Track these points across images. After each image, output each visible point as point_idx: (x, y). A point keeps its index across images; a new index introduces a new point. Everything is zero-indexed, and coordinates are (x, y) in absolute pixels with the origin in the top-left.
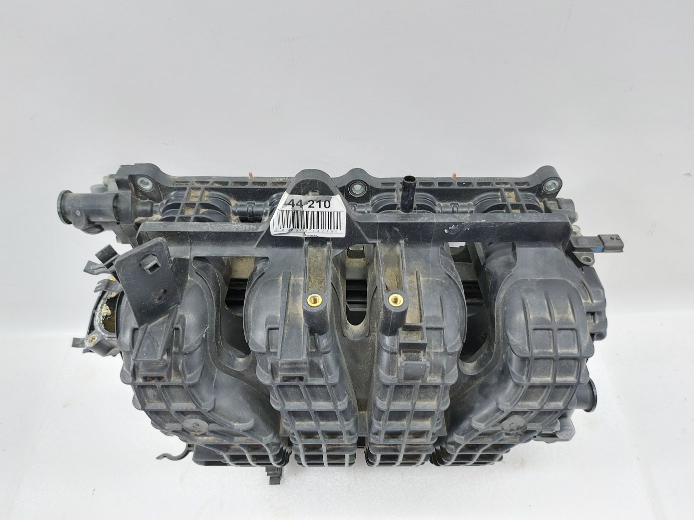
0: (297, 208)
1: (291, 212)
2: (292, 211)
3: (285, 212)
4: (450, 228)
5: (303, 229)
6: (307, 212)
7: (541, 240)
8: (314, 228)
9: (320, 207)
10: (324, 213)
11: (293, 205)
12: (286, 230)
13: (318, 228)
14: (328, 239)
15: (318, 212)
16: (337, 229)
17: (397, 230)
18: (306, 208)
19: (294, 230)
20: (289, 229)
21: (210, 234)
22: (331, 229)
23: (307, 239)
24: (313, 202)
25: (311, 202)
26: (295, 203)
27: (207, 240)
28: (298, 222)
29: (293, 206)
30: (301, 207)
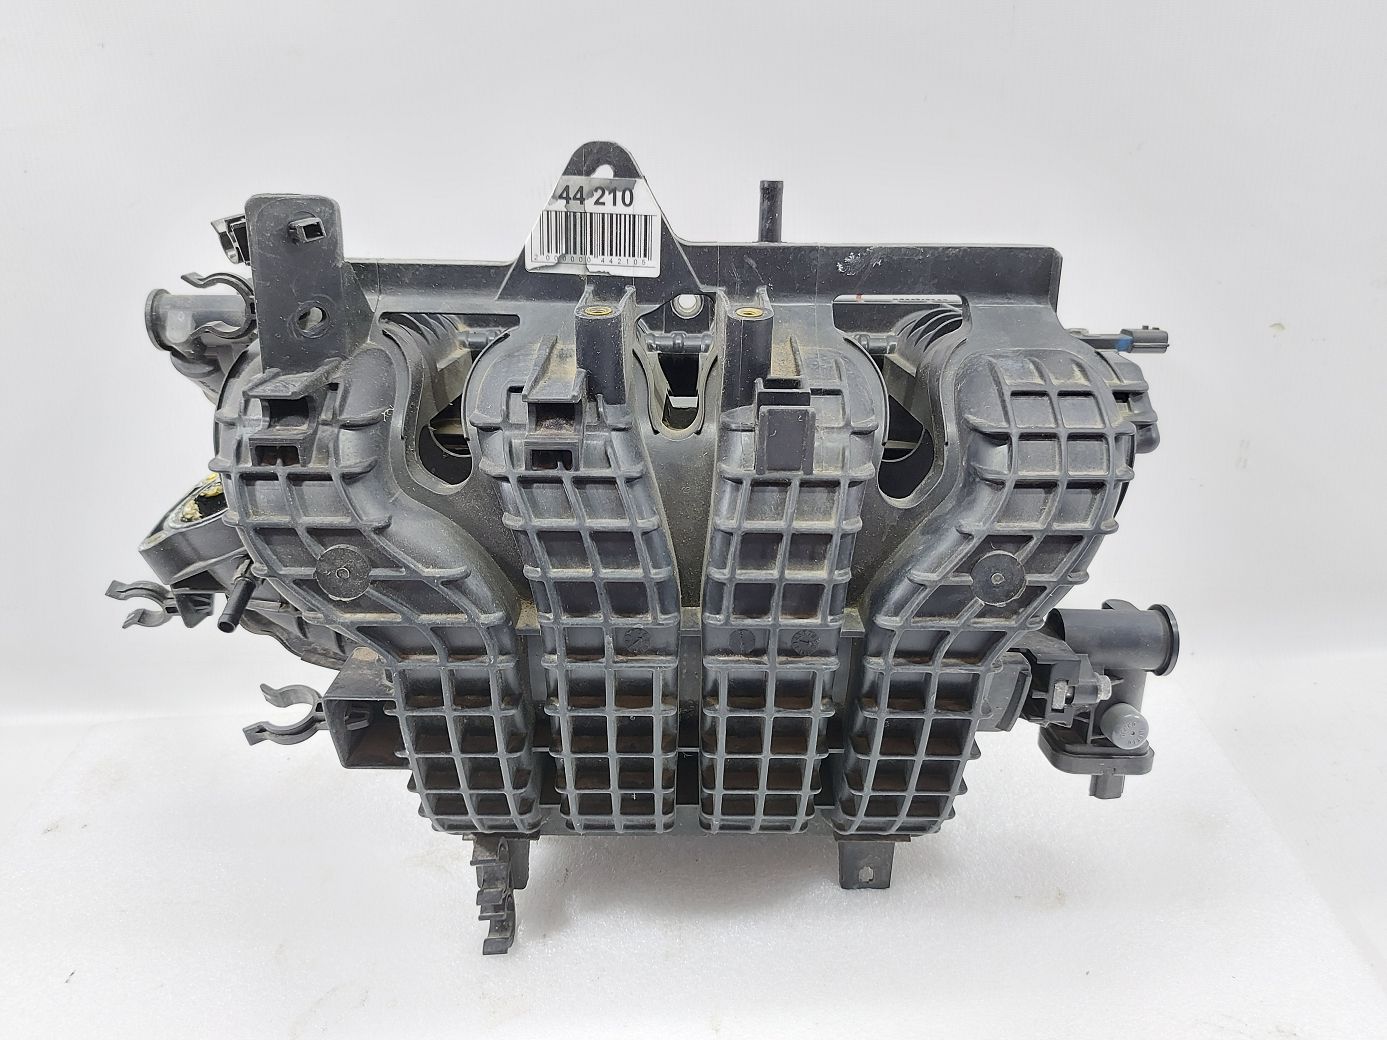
0: (575, 206)
1: (564, 214)
2: (566, 213)
3: (553, 214)
4: (847, 260)
5: (583, 256)
6: (591, 214)
7: (1011, 292)
8: (603, 254)
9: (615, 204)
10: (623, 217)
11: (568, 199)
12: (553, 257)
13: (611, 255)
14: (629, 280)
15: (612, 215)
16: (645, 256)
17: (751, 262)
18: (590, 205)
19: (568, 257)
20: (558, 255)
21: (417, 270)
22: (634, 256)
23: (591, 279)
24: (603, 193)
25: (600, 192)
26: (571, 196)
27: (410, 285)
28: (575, 238)
29: (568, 202)
30: (582, 203)
